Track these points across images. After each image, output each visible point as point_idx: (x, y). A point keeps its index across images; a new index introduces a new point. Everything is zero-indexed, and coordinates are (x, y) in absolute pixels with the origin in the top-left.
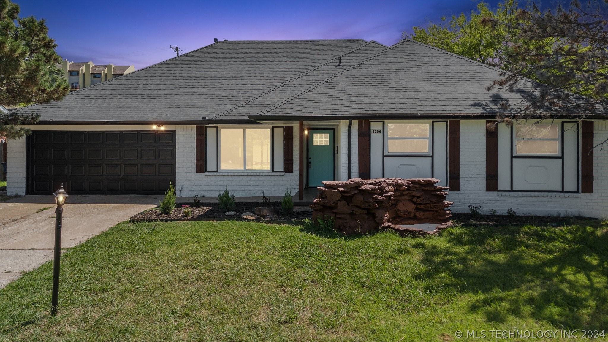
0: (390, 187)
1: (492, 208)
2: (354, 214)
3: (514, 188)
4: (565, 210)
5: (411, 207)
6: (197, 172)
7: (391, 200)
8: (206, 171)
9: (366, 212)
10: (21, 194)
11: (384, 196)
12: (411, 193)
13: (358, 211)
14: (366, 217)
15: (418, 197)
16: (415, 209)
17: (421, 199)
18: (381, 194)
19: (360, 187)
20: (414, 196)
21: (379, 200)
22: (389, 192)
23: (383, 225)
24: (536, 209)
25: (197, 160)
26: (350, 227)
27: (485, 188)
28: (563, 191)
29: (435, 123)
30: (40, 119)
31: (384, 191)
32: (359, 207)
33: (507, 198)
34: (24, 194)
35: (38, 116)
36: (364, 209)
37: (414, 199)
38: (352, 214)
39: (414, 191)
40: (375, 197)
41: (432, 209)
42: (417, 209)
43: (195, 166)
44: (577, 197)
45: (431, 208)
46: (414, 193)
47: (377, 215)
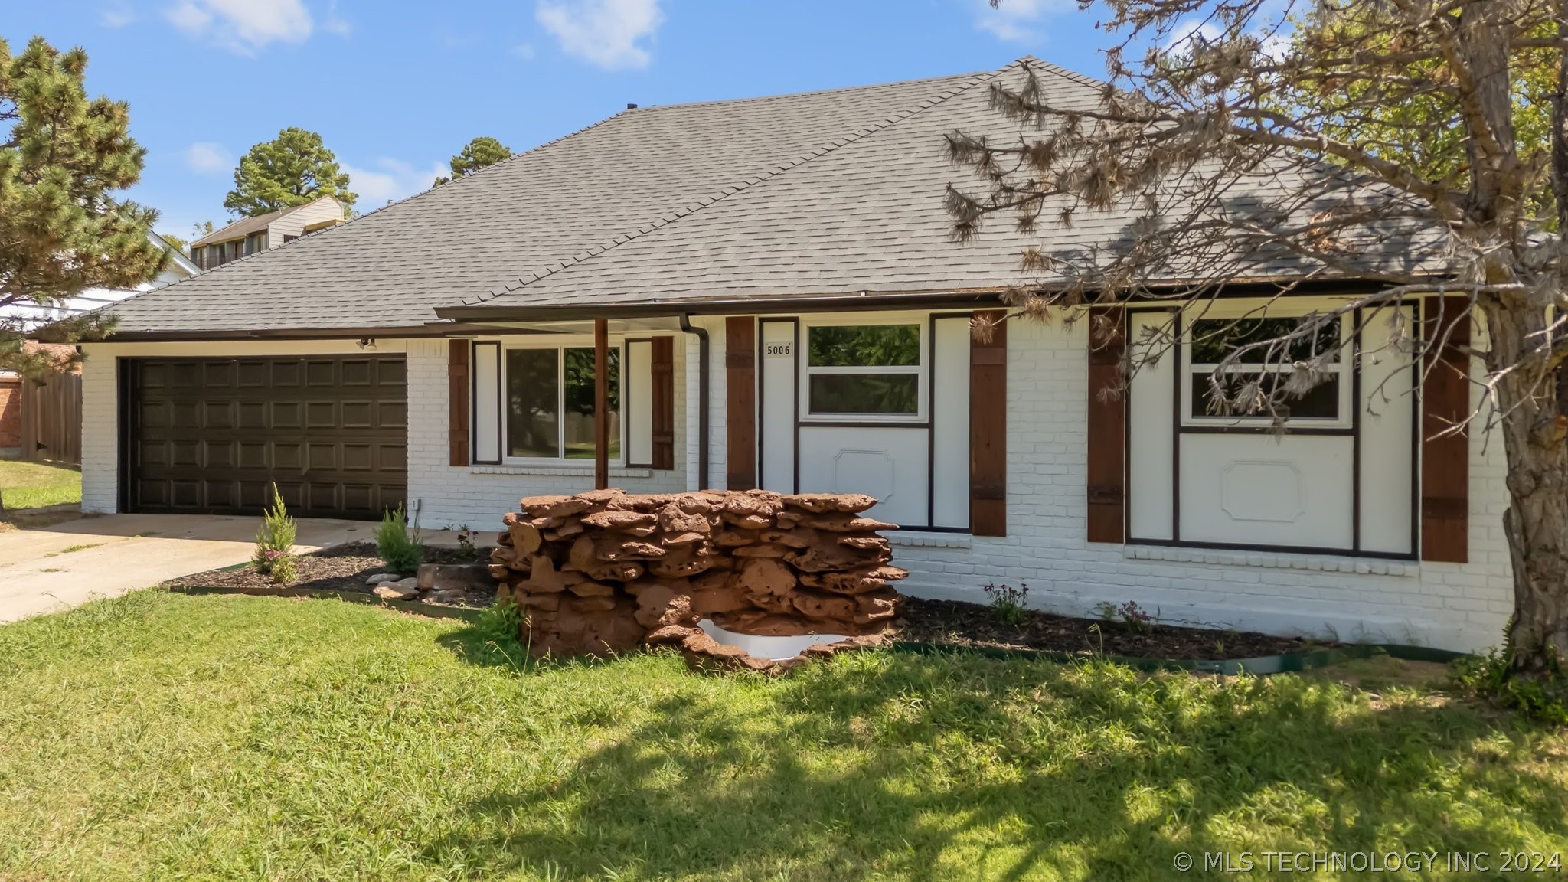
0: (691, 520)
1: (1106, 599)
2: (575, 597)
3: (1183, 538)
4: (1357, 618)
5: (782, 582)
6: (453, 463)
7: (701, 558)
8: (475, 462)
9: (608, 591)
10: (103, 511)
11: (666, 547)
12: (779, 538)
13: (586, 590)
14: (610, 605)
15: (801, 552)
16: (795, 589)
17: (808, 557)
18: (654, 538)
19: (586, 515)
20: (790, 549)
21: (642, 555)
22: (681, 532)
23: (656, 634)
24: (1254, 610)
25: (452, 433)
26: (558, 633)
27: (1084, 532)
28: (1355, 552)
29: (938, 321)
30: (119, 327)
31: (668, 529)
32: (586, 577)
33: (1158, 568)
34: (113, 510)
35: (114, 320)
36: (605, 583)
37: (789, 556)
38: (567, 594)
39: (788, 531)
40: (628, 548)
41: (837, 591)
42: (799, 588)
43: (448, 448)
44: (1403, 575)
45: (836, 587)
46: (787, 539)
47: (640, 600)
